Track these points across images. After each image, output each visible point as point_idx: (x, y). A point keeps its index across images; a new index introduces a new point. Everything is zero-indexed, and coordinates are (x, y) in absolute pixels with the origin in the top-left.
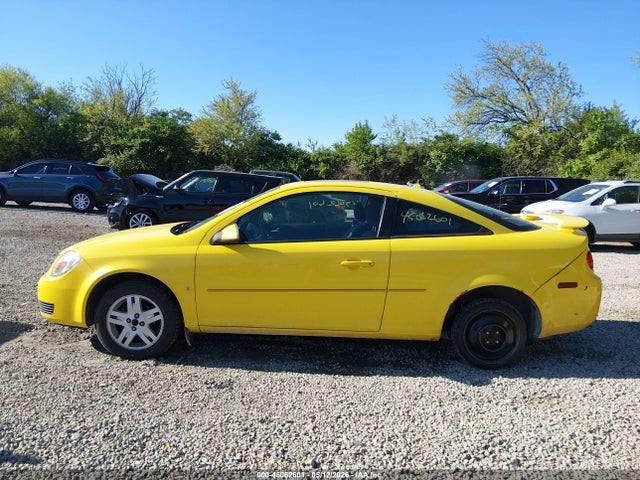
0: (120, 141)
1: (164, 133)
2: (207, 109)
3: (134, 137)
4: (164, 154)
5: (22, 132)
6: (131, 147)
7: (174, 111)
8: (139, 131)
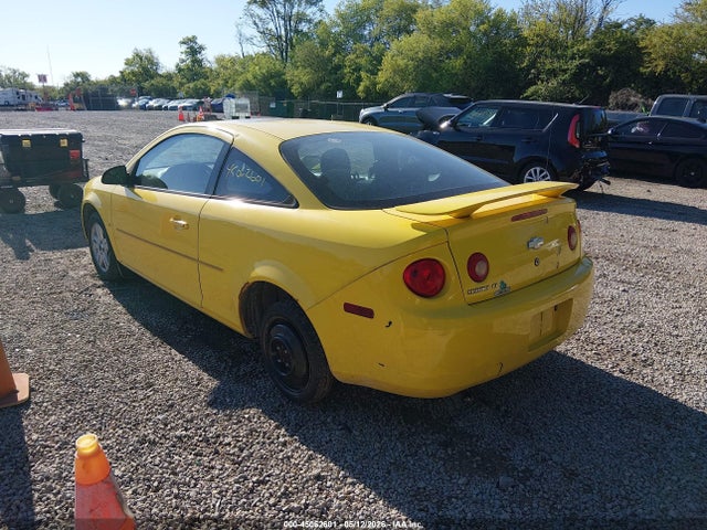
0: (556, 65)
1: (610, 50)
2: (680, 11)
3: (573, 58)
4: (604, 78)
5: (465, 63)
6: (565, 71)
7: (631, 19)
8: (578, 50)
